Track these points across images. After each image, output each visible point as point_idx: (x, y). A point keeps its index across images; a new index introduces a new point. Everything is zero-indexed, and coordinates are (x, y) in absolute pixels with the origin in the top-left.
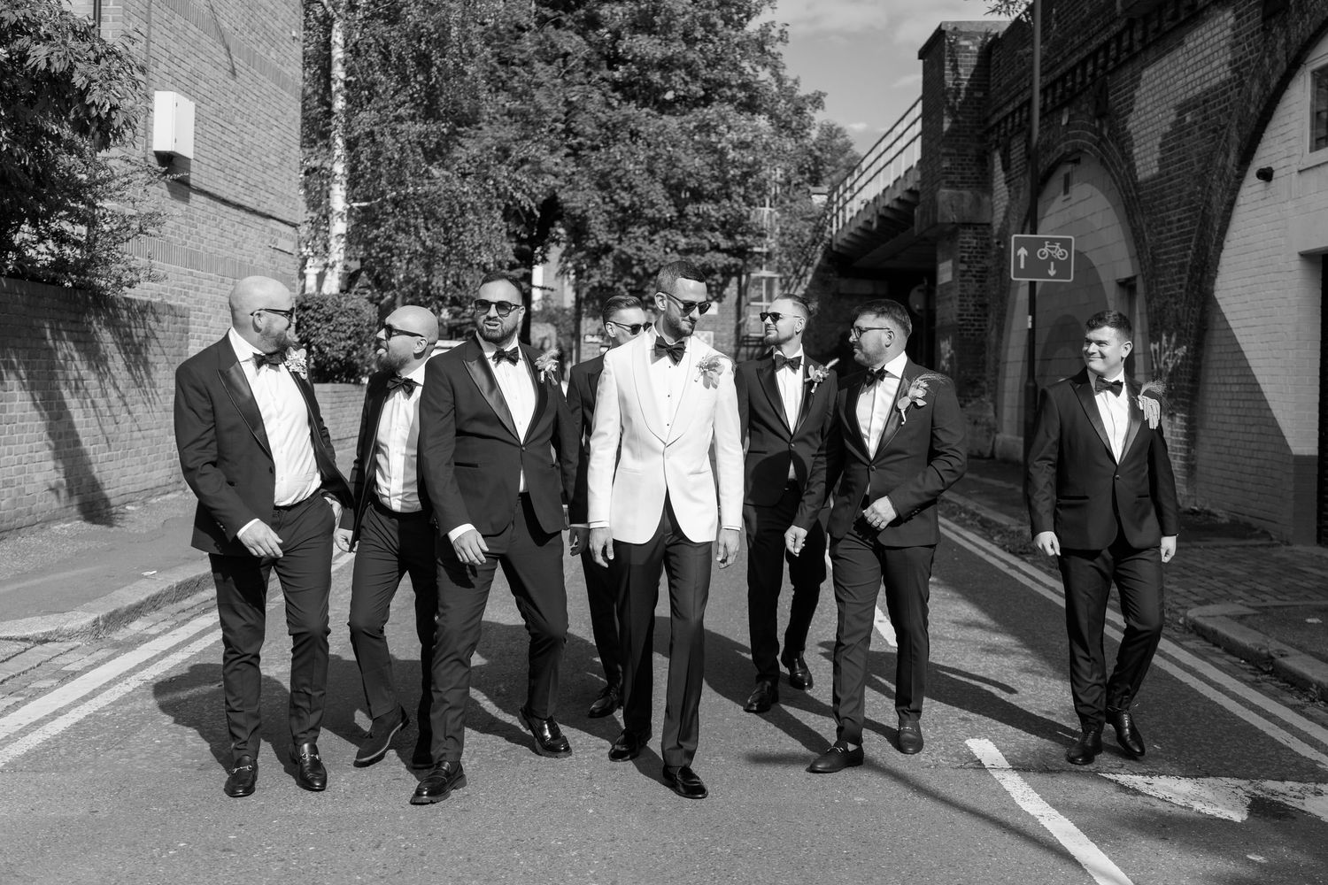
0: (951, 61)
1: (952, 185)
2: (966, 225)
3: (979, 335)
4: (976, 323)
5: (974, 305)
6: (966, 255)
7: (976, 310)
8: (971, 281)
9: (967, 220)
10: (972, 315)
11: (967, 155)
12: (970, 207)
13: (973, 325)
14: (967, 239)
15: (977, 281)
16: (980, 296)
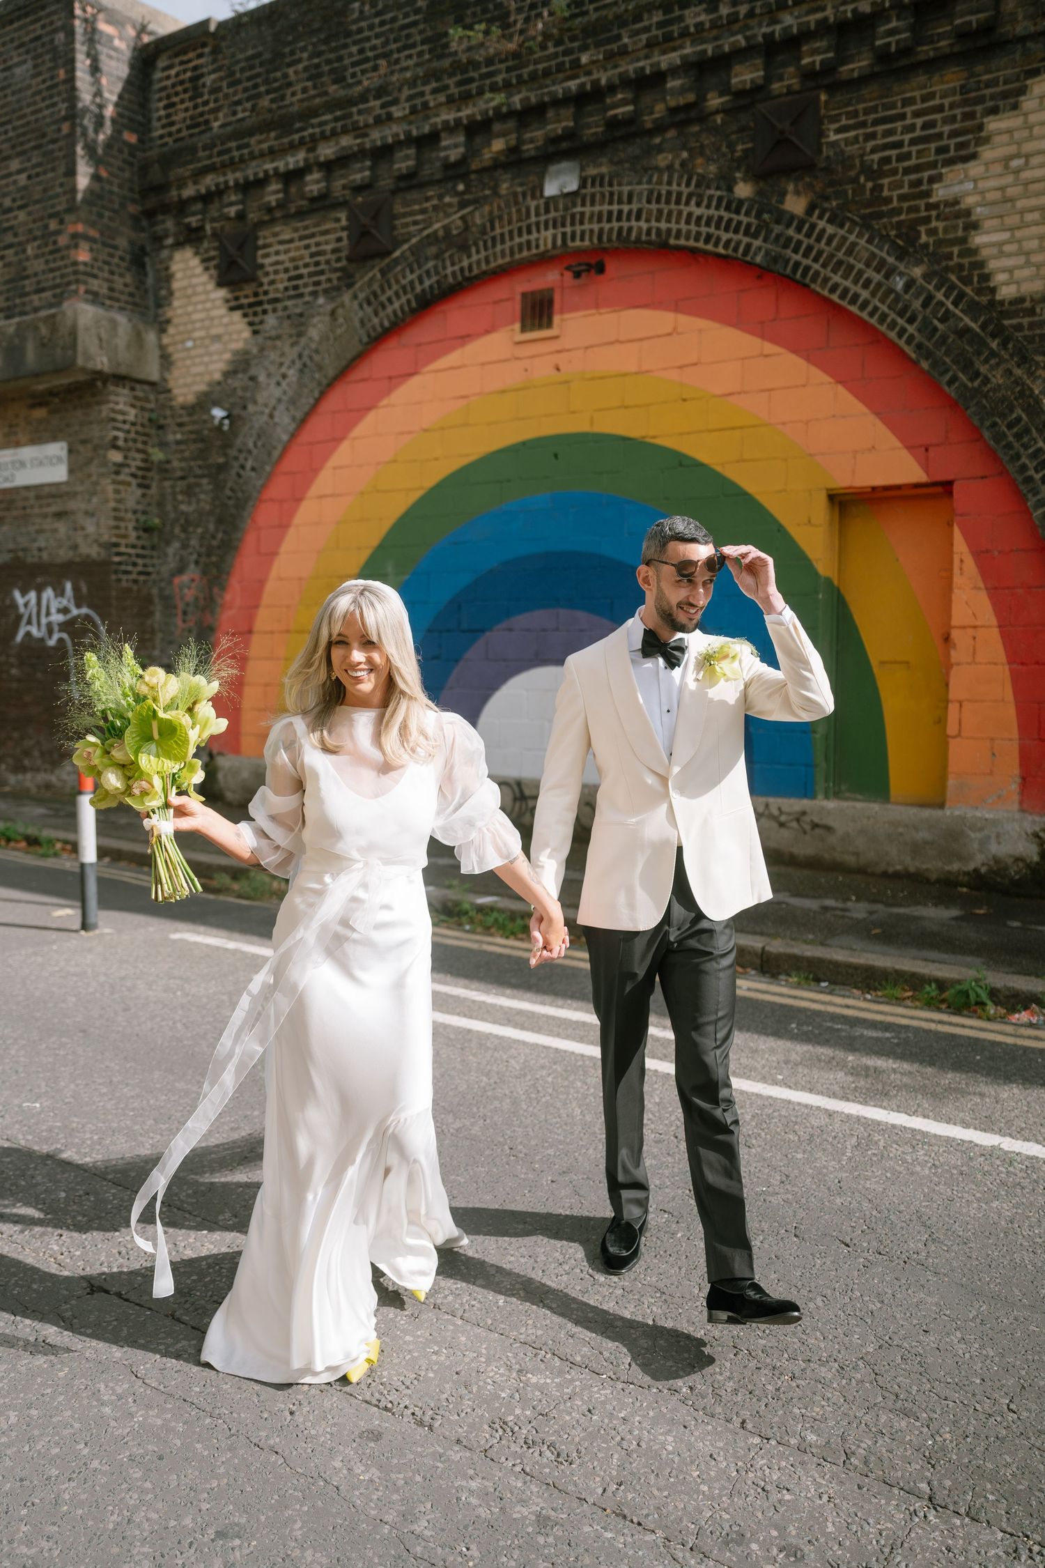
0: (88, 55)
1: (95, 298)
2: (120, 379)
3: (145, 582)
4: (140, 561)
5: (136, 529)
6: (121, 435)
7: (138, 538)
8: (129, 484)
9: (123, 371)
10: (134, 547)
11: (116, 248)
12: (128, 347)
13: (135, 564)
14: (121, 407)
15: (140, 486)
16: (144, 512)
